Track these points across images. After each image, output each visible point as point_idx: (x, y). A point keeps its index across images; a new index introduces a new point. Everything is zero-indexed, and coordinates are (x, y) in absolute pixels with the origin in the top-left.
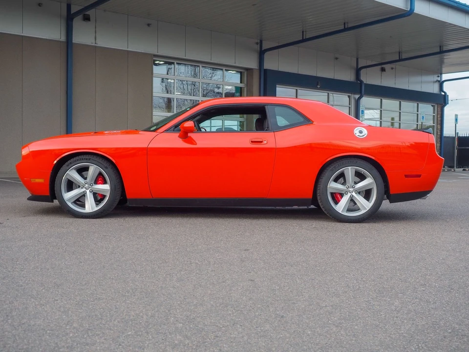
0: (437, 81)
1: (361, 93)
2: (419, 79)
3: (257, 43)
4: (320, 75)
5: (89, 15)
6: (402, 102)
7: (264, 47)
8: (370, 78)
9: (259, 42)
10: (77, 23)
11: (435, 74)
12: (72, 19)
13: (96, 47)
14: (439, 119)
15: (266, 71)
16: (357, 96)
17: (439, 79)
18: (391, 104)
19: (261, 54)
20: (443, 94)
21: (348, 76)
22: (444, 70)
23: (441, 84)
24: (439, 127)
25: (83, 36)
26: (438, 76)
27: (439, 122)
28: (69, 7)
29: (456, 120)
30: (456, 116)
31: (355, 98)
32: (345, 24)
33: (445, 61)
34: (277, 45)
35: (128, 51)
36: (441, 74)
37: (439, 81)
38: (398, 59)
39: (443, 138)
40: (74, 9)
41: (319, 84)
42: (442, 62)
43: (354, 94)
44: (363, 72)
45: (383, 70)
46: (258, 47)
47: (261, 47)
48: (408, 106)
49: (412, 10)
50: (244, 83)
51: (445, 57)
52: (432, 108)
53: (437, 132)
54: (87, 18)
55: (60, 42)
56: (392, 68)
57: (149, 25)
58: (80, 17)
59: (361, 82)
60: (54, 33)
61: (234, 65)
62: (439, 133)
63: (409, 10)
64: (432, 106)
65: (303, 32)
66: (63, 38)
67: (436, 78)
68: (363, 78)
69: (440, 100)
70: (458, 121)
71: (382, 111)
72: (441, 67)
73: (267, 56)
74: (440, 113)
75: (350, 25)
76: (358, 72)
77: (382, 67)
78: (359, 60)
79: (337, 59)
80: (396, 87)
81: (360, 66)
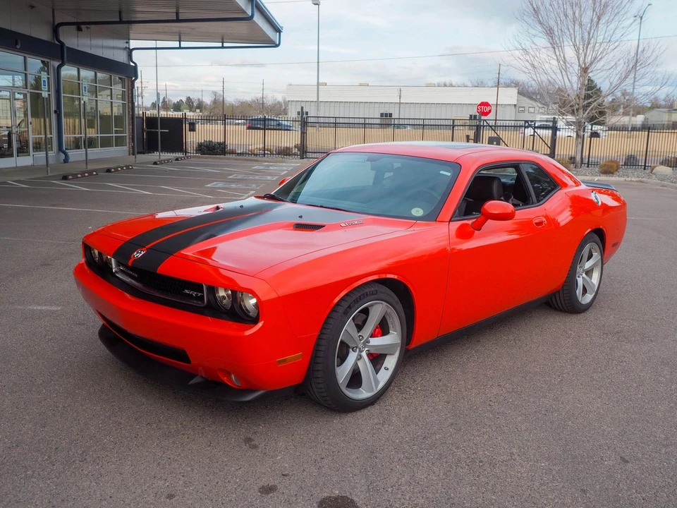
0: (126, 48)
1: (62, 59)
2: (111, 44)
4: (15, 28)
6: (97, 74)
8: (72, 41)
11: (123, 39)
14: (130, 95)
16: (56, 64)
17: (127, 46)
20: (132, 64)
21: (44, 34)
22: (132, 35)
23: (130, 52)
26: (126, 43)
27: (130, 99)
31: (54, 66)
36: (129, 40)
37: (128, 49)
41: (20, 43)
43: (53, 60)
44: (61, 29)
45: (79, 29)
53: (129, 111)
56: (87, 28)
59: (62, 44)
67: (124, 44)
68: (63, 39)
72: (128, 32)
74: (130, 89)
76: (55, 30)
77: (79, 26)
78: (56, 12)
79: (32, 7)
80: (79, 49)
81: (57, 22)
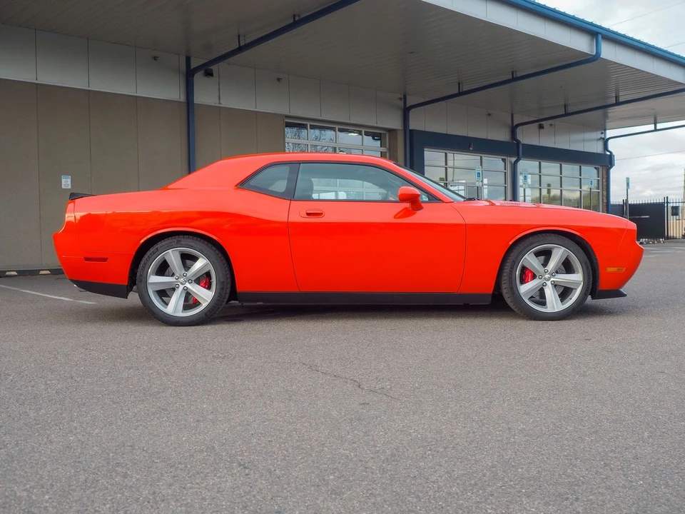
0: (601, 138)
1: (518, 155)
2: (580, 136)
3: (401, 99)
4: (471, 134)
5: (212, 69)
6: (563, 165)
7: (409, 103)
8: (529, 137)
9: (402, 97)
10: (199, 79)
11: (597, 131)
12: (193, 75)
13: (220, 107)
14: (605, 184)
15: (411, 131)
16: (513, 159)
17: (603, 136)
18: (550, 168)
19: (406, 111)
20: (608, 153)
21: (502, 136)
22: (608, 125)
23: (605, 142)
24: (605, 193)
25: (205, 95)
26: (602, 133)
27: (605, 187)
28: (188, 59)
29: (628, 184)
30: (628, 179)
31: (511, 162)
32: (513, 73)
33: (609, 115)
34: (422, 100)
35: (256, 112)
36: (605, 130)
37: (603, 139)
38: (564, 113)
39: (610, 207)
40: (195, 63)
41: (472, 146)
42: (605, 117)
43: (510, 157)
44: (519, 130)
45: (541, 127)
46: (401, 103)
47: (405, 103)
48: (570, 169)
49: (598, 54)
50: (385, 147)
51: (609, 111)
52: (596, 171)
53: (603, 199)
54: (209, 74)
55: (180, 102)
56: (551, 125)
57: (279, 80)
58: (202, 72)
59: (518, 142)
60: (172, 91)
61: (375, 125)
62: (605, 201)
63: (594, 54)
64: (595, 168)
65: (459, 84)
66: (183, 99)
67: (600, 135)
68: (519, 137)
69: (604, 162)
70: (630, 185)
71: (542, 176)
72: (605, 122)
73: (412, 113)
74: (605, 176)
75: (519, 74)
76: (513, 131)
77: (540, 124)
78: (514, 115)
79: (489, 115)
80: (556, 147)
81: (515, 123)
